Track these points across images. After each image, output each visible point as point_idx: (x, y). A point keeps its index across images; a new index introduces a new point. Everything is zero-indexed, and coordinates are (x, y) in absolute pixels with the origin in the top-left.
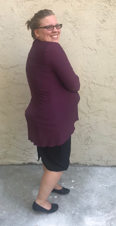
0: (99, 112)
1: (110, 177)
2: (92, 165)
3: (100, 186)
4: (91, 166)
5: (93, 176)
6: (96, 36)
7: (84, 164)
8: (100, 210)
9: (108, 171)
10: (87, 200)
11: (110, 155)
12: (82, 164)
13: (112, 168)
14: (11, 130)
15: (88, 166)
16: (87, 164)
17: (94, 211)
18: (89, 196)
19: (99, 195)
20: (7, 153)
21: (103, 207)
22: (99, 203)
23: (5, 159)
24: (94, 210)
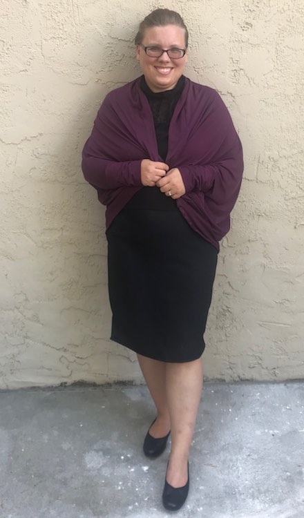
0: (248, 244)
1: (283, 410)
2: (238, 379)
3: (258, 432)
4: (235, 382)
5: (239, 410)
6: (231, 60)
7: (217, 379)
8: (257, 498)
9: (277, 395)
10: (226, 471)
11: (280, 352)
12: (212, 379)
13: (288, 385)
14: (27, 300)
15: (228, 384)
16: (223, 377)
17: (244, 500)
18: (231, 460)
19: (256, 456)
20: (17, 359)
21: (266, 487)
22: (255, 478)
23: (12, 373)
24: (243, 497)
